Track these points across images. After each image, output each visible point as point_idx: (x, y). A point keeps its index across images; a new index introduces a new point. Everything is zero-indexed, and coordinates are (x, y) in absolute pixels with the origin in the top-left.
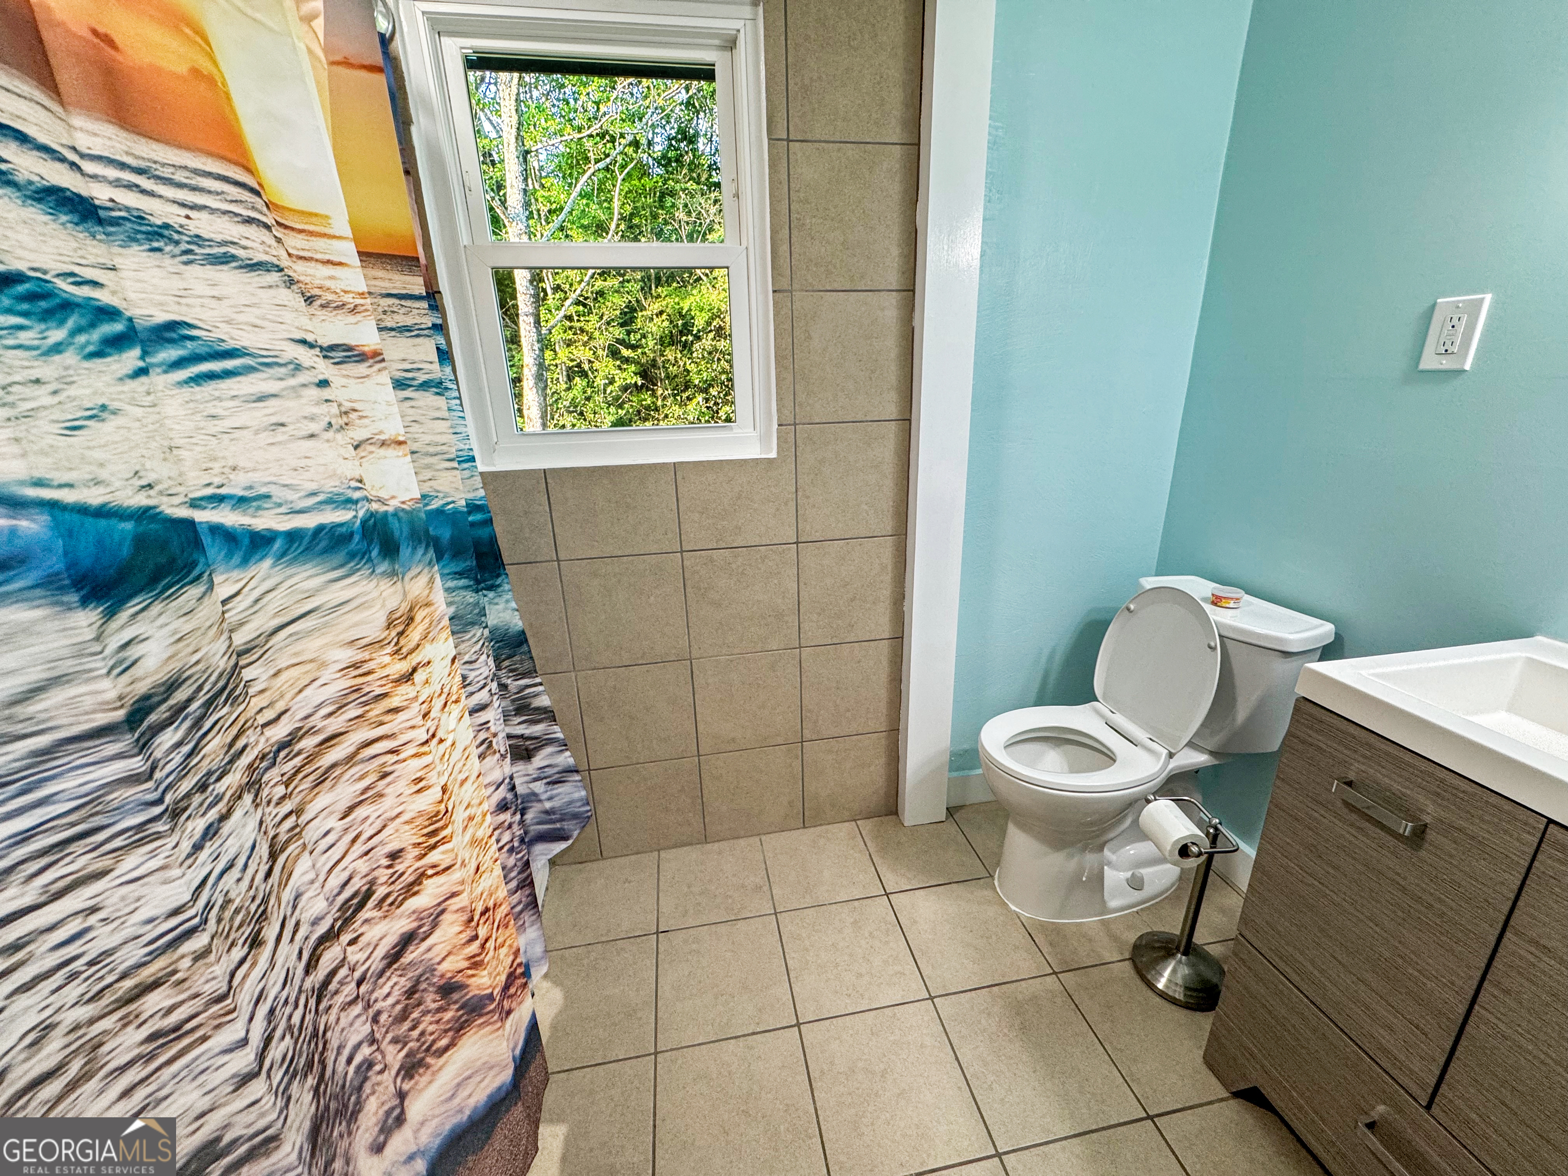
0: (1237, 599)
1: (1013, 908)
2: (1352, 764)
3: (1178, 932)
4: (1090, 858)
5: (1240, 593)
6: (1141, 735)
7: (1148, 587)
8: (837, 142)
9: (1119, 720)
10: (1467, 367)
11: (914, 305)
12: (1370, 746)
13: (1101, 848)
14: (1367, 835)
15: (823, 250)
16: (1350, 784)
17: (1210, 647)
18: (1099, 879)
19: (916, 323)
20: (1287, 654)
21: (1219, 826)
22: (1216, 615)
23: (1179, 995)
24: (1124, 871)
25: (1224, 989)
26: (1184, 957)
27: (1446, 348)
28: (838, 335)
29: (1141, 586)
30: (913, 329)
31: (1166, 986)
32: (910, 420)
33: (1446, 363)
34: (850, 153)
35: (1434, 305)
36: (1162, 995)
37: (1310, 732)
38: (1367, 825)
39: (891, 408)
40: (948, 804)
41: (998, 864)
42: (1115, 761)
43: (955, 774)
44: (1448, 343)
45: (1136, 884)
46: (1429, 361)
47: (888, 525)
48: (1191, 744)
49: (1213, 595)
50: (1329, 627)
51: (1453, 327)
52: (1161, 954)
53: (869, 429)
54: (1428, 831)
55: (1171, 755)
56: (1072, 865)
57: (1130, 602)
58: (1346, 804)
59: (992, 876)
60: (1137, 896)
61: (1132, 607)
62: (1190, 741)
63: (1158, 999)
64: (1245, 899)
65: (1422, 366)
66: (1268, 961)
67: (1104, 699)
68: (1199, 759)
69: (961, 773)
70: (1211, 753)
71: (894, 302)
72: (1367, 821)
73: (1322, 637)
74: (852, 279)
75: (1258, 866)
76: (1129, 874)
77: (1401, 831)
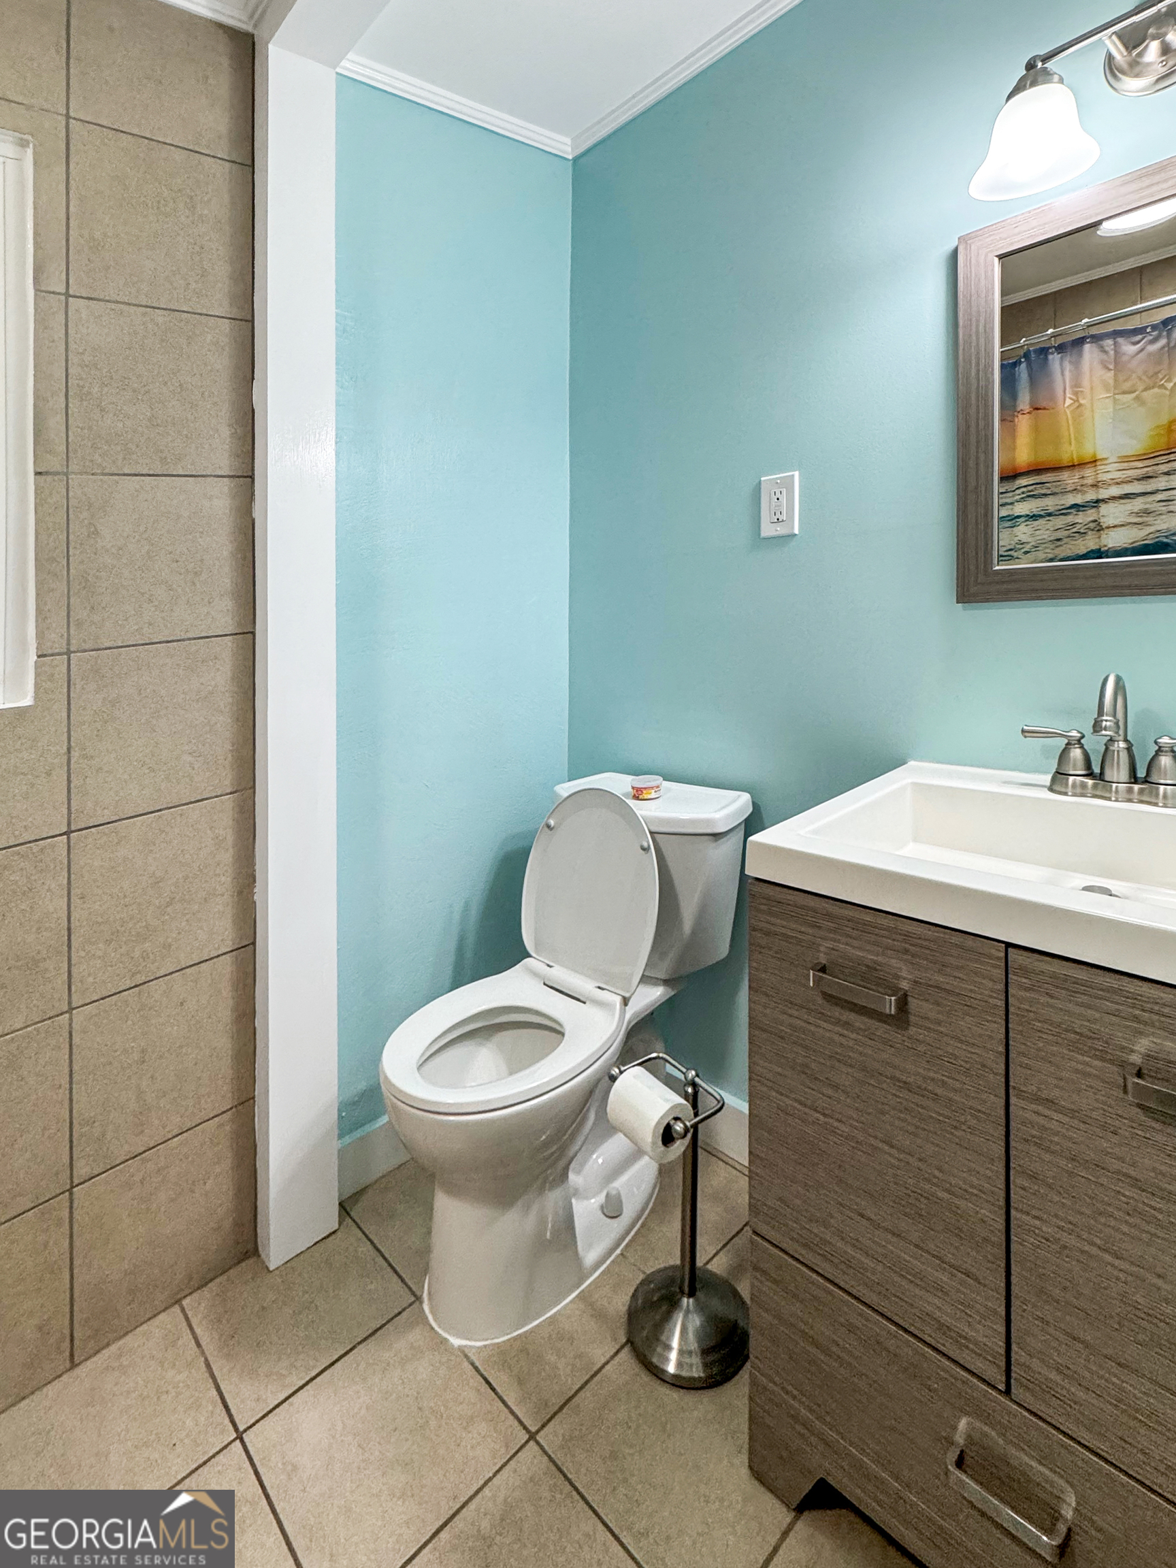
0: (658, 787)
1: (456, 1342)
2: (820, 945)
3: (678, 1262)
4: (553, 1198)
5: (656, 780)
6: (584, 985)
7: (566, 795)
8: (141, 306)
9: (560, 974)
10: (796, 531)
11: (253, 494)
12: (829, 916)
13: (564, 1176)
14: (857, 1031)
15: (120, 425)
16: (823, 969)
17: (643, 849)
18: (567, 1224)
19: (256, 514)
20: (716, 836)
21: (697, 1080)
22: (642, 810)
23: (697, 1372)
24: (593, 1197)
25: (752, 1332)
26: (691, 1300)
27: (777, 517)
28: (142, 529)
29: (557, 795)
30: (253, 521)
31: (680, 1365)
32: (253, 633)
33: (780, 530)
34: (160, 320)
35: (760, 482)
36: (679, 1383)
37: (773, 920)
38: (851, 1016)
39: (223, 617)
40: (340, 1195)
41: (426, 1270)
42: (563, 1034)
43: (347, 1139)
44: (778, 513)
45: (612, 1209)
46: (768, 530)
47: (226, 780)
48: (645, 979)
49: (633, 788)
50: (746, 797)
51: (778, 499)
52: (664, 1308)
53: (194, 649)
54: (910, 999)
55: (625, 1001)
56: (530, 1222)
57: (549, 818)
58: (828, 997)
59: (418, 1299)
60: (618, 1226)
61: (552, 822)
62: (643, 975)
63: (675, 1395)
64: (750, 1177)
65: (763, 534)
66: (792, 1257)
67: (537, 952)
68: (654, 995)
69: (358, 1134)
70: (666, 982)
71: (226, 489)
72: (851, 1010)
73: (741, 810)
74: (163, 460)
75: (755, 1120)
76: (601, 1198)
77: (887, 1011)
